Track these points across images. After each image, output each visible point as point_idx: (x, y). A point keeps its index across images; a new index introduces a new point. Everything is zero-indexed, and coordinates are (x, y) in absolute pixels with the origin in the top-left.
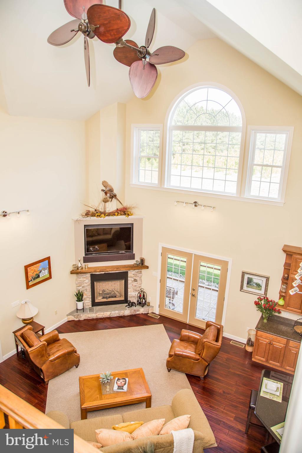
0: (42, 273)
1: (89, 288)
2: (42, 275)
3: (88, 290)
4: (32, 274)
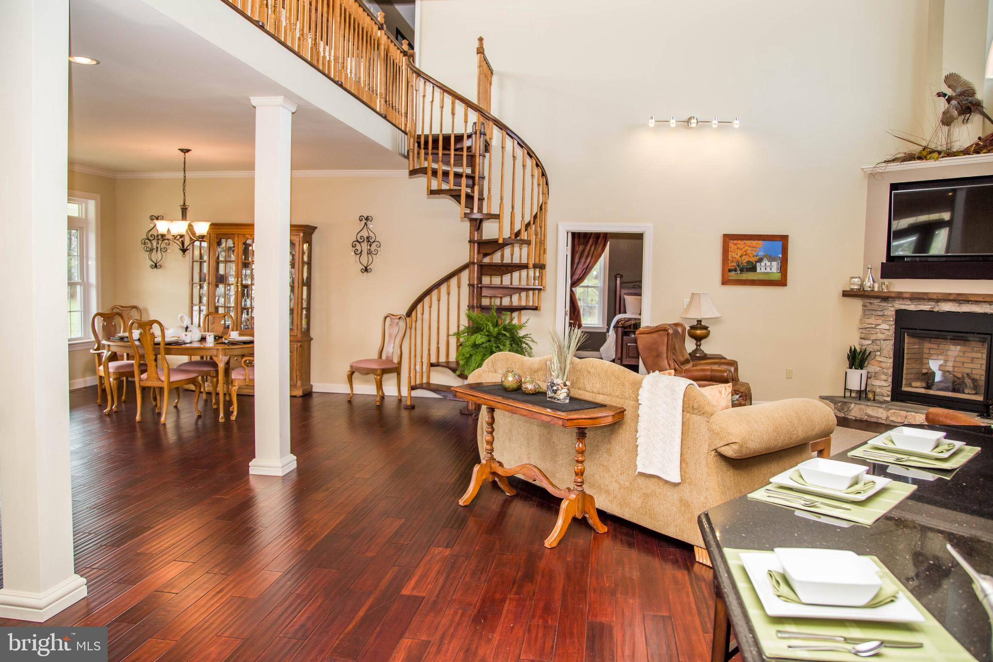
0: (763, 264)
1: (888, 347)
2: (763, 270)
3: (885, 351)
4: (738, 257)
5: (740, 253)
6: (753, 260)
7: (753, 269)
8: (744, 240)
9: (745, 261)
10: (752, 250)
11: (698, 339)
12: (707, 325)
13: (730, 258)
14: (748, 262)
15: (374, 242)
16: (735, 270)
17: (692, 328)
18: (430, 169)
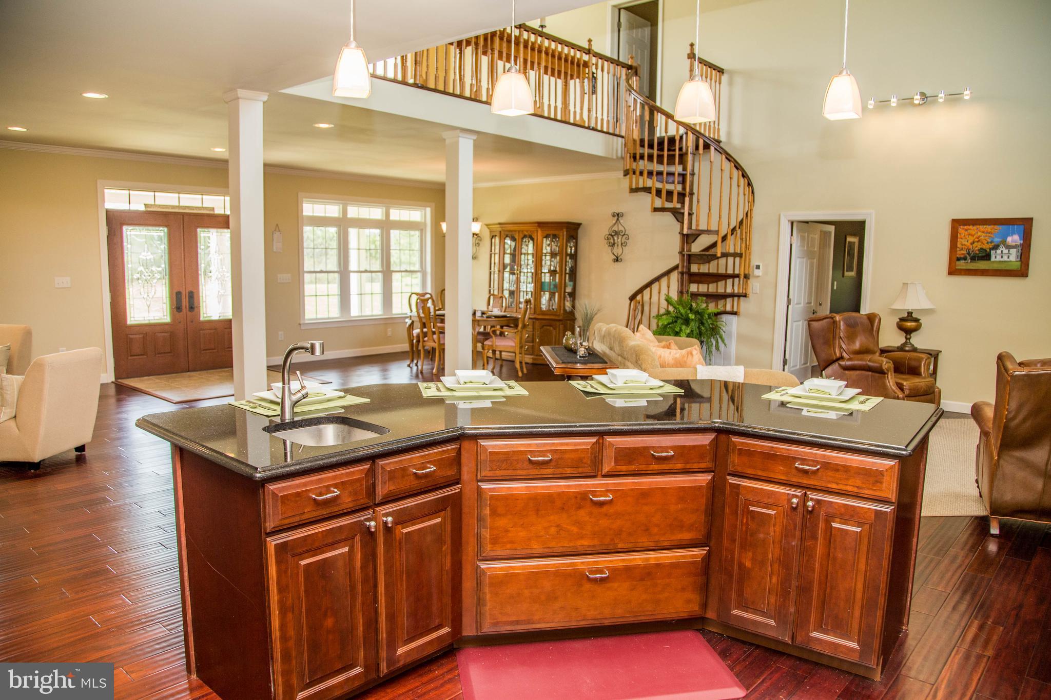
0: (999, 252)
2: (999, 259)
4: (968, 244)
5: (971, 239)
6: (987, 247)
7: (987, 257)
8: (976, 225)
9: (977, 248)
10: (985, 236)
11: (908, 332)
12: (919, 318)
13: (959, 245)
14: (981, 250)
15: (624, 235)
16: (965, 259)
17: (902, 320)
18: (655, 189)
